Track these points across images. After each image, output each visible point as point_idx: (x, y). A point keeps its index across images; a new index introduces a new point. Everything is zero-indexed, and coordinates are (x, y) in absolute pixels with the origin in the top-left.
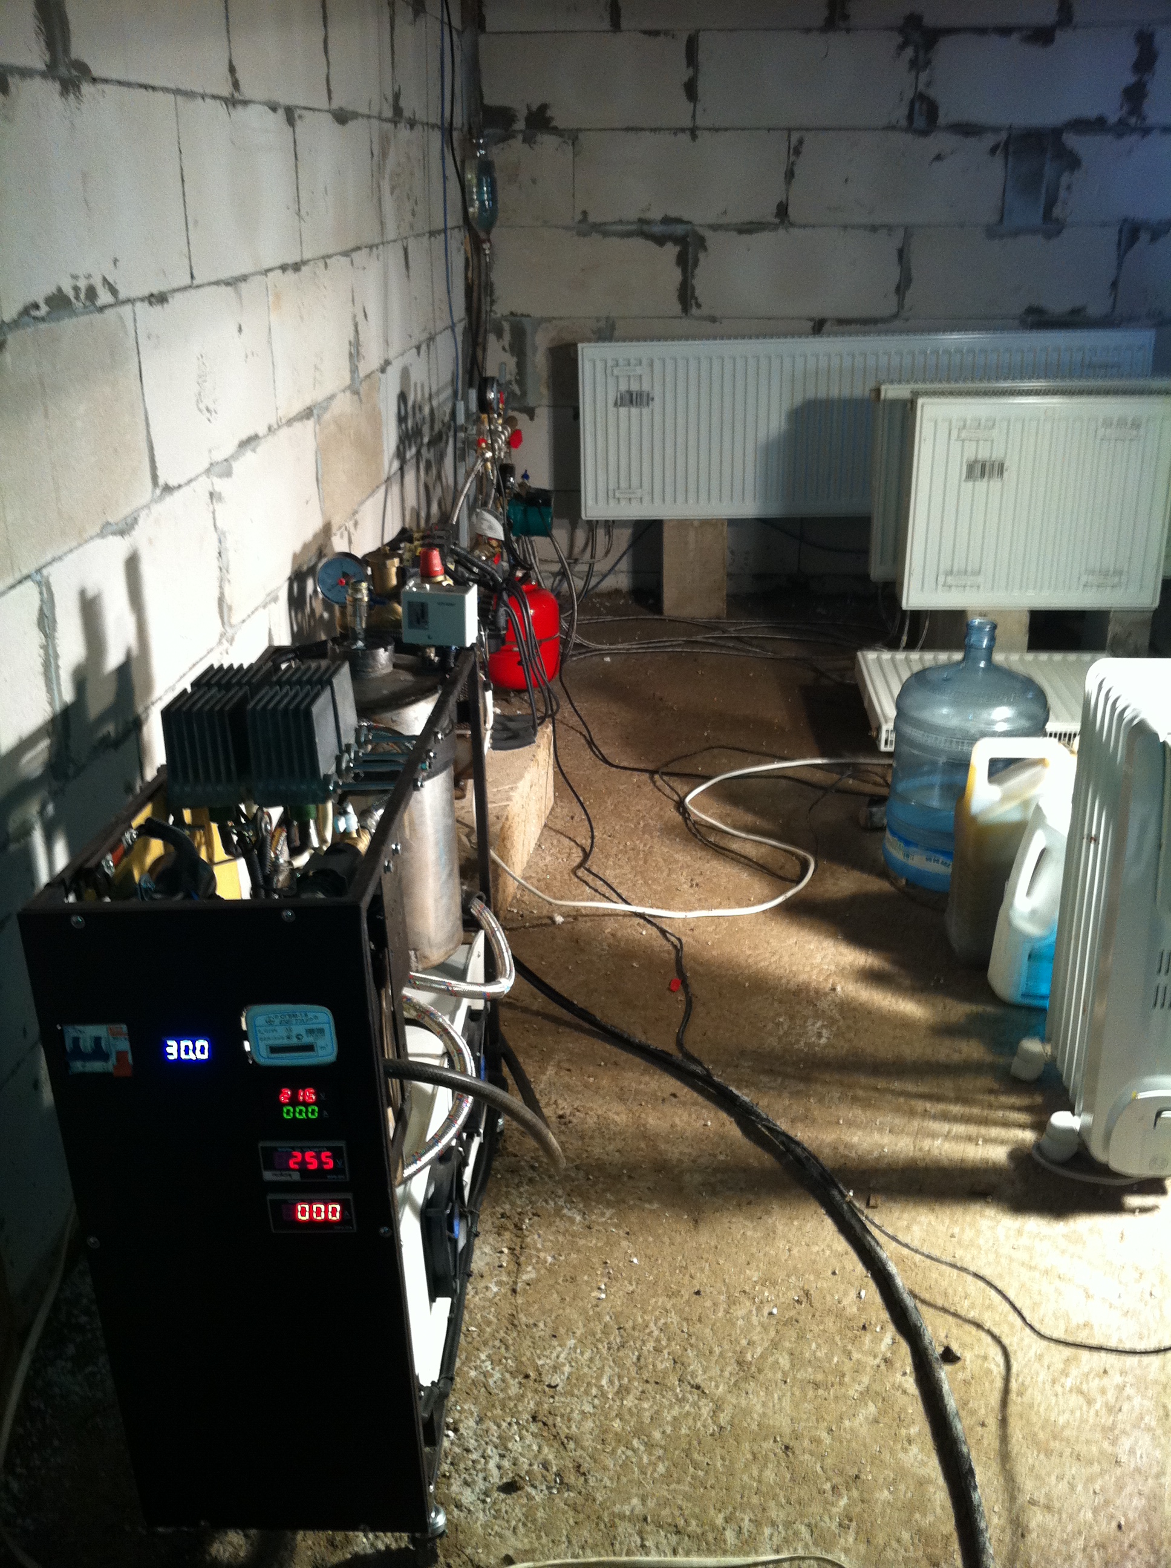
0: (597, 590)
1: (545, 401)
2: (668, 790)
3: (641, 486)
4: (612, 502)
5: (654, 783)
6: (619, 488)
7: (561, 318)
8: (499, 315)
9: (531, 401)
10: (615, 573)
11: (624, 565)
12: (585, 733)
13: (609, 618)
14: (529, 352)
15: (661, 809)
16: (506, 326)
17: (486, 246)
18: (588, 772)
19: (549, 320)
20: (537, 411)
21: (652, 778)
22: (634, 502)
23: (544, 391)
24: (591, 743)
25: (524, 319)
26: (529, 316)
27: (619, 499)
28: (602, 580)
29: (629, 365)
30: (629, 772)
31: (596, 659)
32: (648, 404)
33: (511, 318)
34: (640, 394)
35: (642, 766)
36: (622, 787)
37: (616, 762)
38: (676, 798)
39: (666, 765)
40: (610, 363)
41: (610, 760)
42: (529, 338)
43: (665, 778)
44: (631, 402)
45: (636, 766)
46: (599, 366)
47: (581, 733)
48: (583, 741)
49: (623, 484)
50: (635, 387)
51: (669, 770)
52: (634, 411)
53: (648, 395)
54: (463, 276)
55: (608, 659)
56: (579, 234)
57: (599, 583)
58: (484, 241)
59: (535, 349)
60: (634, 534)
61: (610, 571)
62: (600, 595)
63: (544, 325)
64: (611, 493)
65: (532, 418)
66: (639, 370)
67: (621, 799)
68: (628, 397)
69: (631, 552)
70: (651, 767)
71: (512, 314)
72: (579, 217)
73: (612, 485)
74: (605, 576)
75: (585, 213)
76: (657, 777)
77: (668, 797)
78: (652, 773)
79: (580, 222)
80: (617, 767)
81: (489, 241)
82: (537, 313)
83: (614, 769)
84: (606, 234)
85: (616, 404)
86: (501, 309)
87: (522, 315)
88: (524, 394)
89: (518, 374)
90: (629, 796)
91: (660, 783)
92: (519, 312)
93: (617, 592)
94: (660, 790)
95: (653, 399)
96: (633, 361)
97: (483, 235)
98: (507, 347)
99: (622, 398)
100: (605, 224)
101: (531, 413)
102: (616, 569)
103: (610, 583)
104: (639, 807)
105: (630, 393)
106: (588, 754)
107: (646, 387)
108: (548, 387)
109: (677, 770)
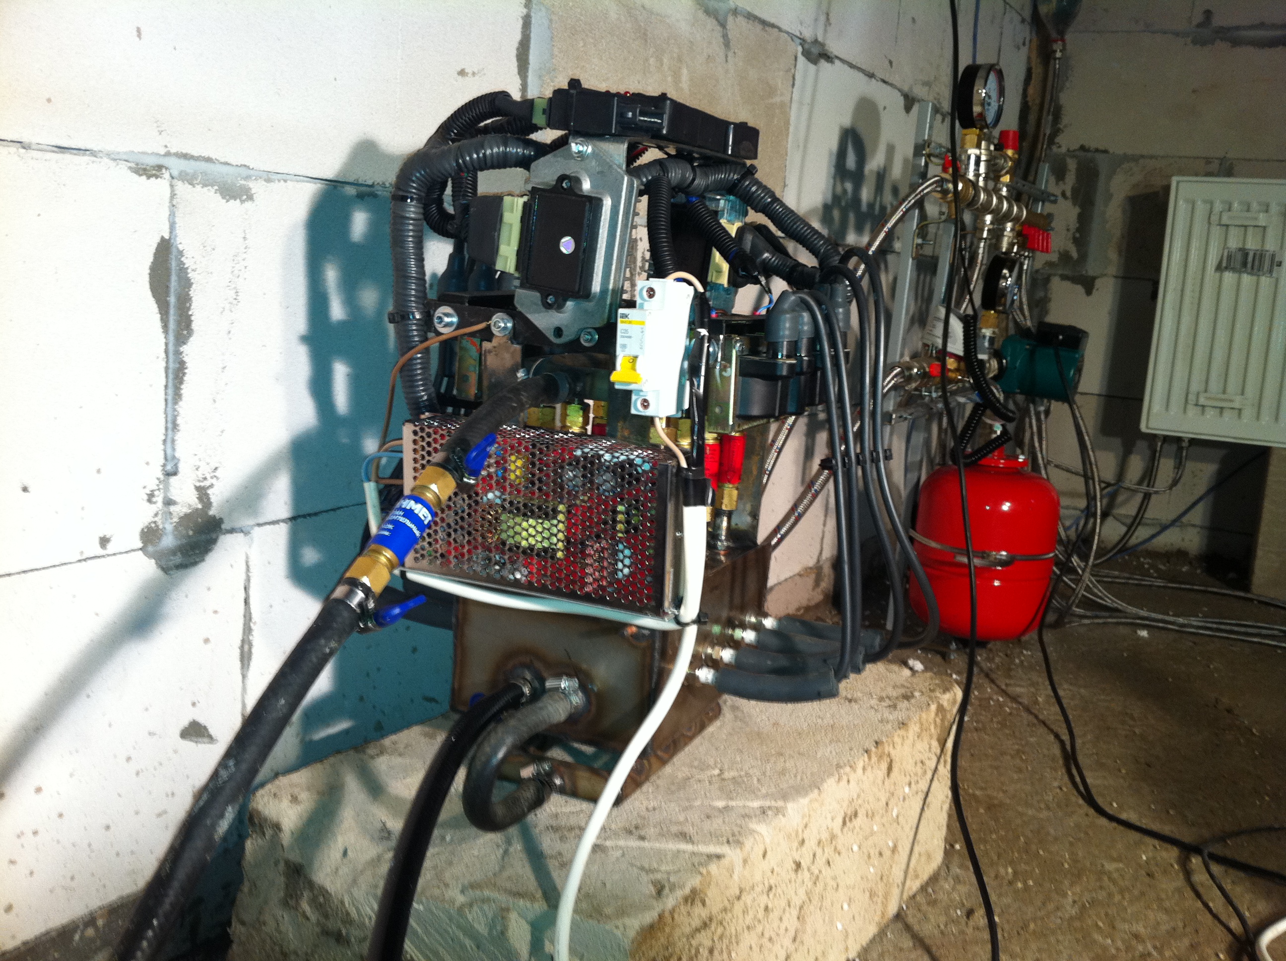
0: (1150, 546)
1: (1112, 270)
2: (1217, 903)
3: (1243, 394)
4: (1192, 411)
5: (1188, 874)
6: (1206, 391)
7: (1152, 157)
8: (1064, 150)
9: (1091, 269)
10: (1183, 526)
11: (1198, 516)
12: (1066, 737)
13: (1160, 583)
14: (1099, 199)
15: (1193, 947)
16: (1072, 165)
17: (1057, 46)
18: (1044, 814)
19: (1135, 159)
20: (1098, 283)
21: (1184, 863)
22: (1227, 414)
23: (1113, 255)
24: (1070, 758)
25: (1100, 157)
26: (1106, 152)
27: (1203, 406)
28: (1158, 533)
29: (1248, 210)
30: (1135, 836)
31: (1123, 630)
32: (1271, 271)
33: (1081, 154)
34: (1260, 256)
35: (1166, 829)
36: (1110, 866)
37: (1113, 807)
38: (1234, 924)
39: (1222, 839)
40: (1218, 207)
41: (1100, 801)
42: (1102, 178)
43: (1216, 868)
44: (1245, 264)
45: (1155, 827)
46: (1201, 209)
47: (1057, 736)
48: (1056, 751)
49: (1215, 386)
50: (1252, 244)
51: (1228, 853)
52: (1246, 279)
53: (1273, 256)
54: (1021, 91)
55: (1144, 633)
56: (1195, 42)
57: (1153, 536)
58: (1056, 41)
59: (1109, 197)
60: (1219, 472)
61: (1173, 523)
62: (1154, 555)
63: (1125, 166)
64: (1192, 397)
65: (1089, 292)
66: (1262, 219)
67: (1101, 895)
68: (1239, 257)
69: (1211, 497)
70: (1187, 836)
71: (1083, 148)
72: (1198, 18)
73: (1195, 387)
74: (1164, 528)
75: (1208, 14)
76: (1196, 861)
77: (1215, 917)
78: (1187, 849)
79: (1199, 26)
80: (1111, 818)
81: (1063, 40)
82: (1117, 149)
83: (1103, 821)
84: (1236, 42)
85: (1219, 268)
86: (1066, 142)
87: (1097, 150)
88: (1083, 257)
89: (1078, 230)
90: (1122, 892)
91: (1200, 877)
92: (1093, 145)
93: (1181, 554)
94: (1198, 895)
95: (1280, 264)
96: (1255, 206)
97: (1054, 35)
98: (1069, 194)
99: (1230, 257)
100: (1238, 28)
101: (1088, 285)
102: (1185, 520)
103: (1171, 539)
104: (1140, 928)
105: (1244, 252)
106: (1057, 779)
107: (1271, 246)
108: (1120, 252)
109: (1243, 856)
